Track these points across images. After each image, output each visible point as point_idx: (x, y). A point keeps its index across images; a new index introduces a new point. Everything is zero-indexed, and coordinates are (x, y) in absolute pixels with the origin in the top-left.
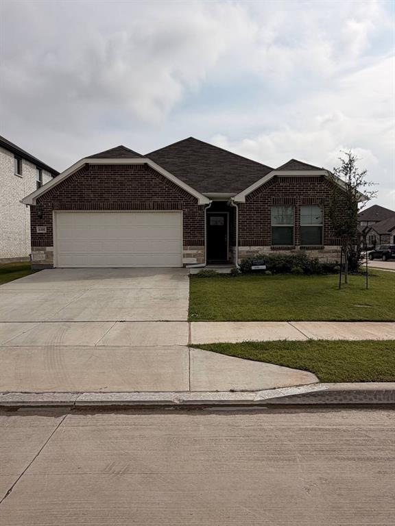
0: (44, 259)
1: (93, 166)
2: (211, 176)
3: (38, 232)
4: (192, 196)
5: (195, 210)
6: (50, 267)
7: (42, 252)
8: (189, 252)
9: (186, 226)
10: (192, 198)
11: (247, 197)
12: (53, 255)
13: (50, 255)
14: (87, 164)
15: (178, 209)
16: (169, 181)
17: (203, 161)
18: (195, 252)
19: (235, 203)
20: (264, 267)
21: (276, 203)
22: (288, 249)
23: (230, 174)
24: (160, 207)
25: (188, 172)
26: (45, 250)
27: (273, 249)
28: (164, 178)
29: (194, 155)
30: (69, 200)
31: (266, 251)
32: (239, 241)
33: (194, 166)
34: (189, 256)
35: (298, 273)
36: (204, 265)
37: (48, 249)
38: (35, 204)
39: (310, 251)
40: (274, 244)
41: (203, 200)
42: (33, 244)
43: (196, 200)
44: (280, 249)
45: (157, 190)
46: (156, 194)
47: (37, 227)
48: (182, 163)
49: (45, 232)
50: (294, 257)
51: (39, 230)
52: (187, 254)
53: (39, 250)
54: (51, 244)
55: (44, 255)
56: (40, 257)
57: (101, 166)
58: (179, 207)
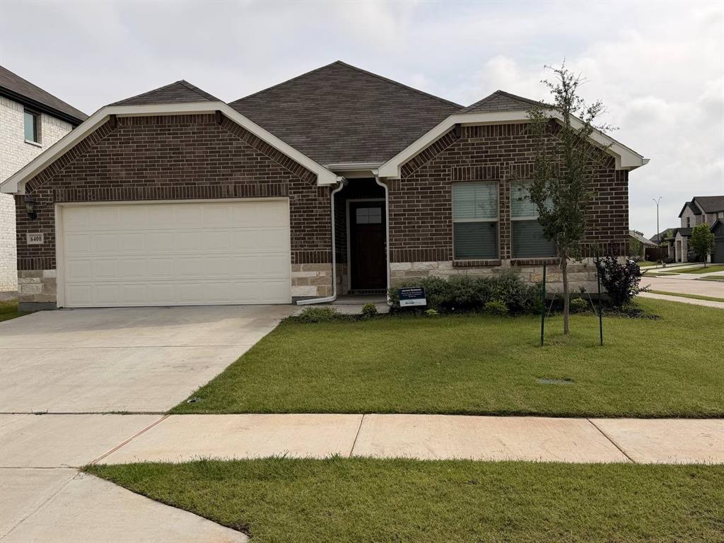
0: (40, 292)
1: (124, 119)
2: (356, 132)
3: (29, 243)
4: (305, 169)
5: (312, 196)
6: (50, 306)
7: (36, 279)
8: (302, 274)
9: (296, 227)
10: (306, 174)
11: (405, 168)
12: (56, 285)
13: (50, 284)
14: (113, 116)
15: (280, 195)
16: (263, 144)
17: (348, 104)
18: (313, 274)
19: (383, 179)
20: (423, 302)
21: (461, 178)
22: (487, 265)
23: (389, 126)
24: (247, 192)
25: (314, 126)
26: (42, 276)
27: (456, 266)
28: (253, 137)
29: (334, 94)
30: (82, 183)
31: (442, 270)
32: (391, 253)
33: (329, 114)
34: (301, 281)
35: (495, 313)
36: (330, 299)
37: (47, 273)
38: (23, 192)
39: (530, 270)
40: (460, 256)
41: (326, 177)
42: (22, 265)
43: (314, 177)
44: (469, 266)
45: (241, 159)
46: (239, 168)
47: (28, 234)
48: (306, 109)
49: (42, 242)
50: (494, 282)
51: (31, 239)
52: (300, 279)
53: (32, 276)
54: (51, 264)
55: (40, 286)
56: (34, 287)
57: (137, 120)
58: (283, 191)
